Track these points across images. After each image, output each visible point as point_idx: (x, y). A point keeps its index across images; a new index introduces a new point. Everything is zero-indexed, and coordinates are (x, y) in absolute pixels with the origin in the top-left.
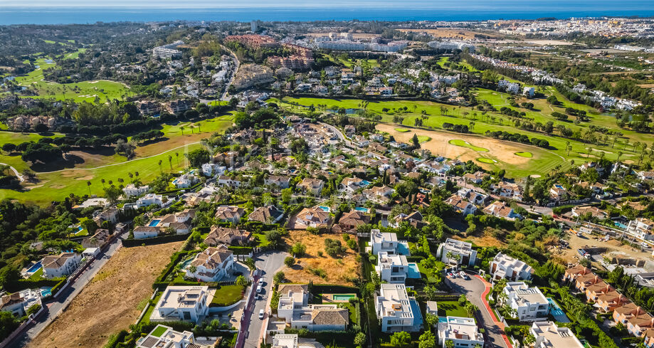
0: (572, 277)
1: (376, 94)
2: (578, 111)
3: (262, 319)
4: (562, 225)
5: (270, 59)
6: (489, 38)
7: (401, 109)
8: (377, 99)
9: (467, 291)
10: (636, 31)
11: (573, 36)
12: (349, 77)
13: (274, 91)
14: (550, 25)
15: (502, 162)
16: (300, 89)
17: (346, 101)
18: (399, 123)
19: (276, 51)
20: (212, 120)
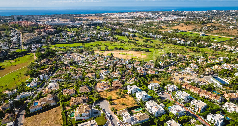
0: (185, 87)
1: (85, 40)
2: (149, 40)
3: (120, 125)
4: (170, 73)
5: (36, 31)
6: (108, 19)
7: (97, 45)
8: (86, 42)
9: (165, 98)
10: (148, 16)
11: (132, 17)
12: (72, 35)
13: (43, 43)
14: (124, 14)
15: (140, 58)
16: (54, 41)
17: (75, 44)
18: (99, 50)
19: (37, 27)
20: (22, 57)
